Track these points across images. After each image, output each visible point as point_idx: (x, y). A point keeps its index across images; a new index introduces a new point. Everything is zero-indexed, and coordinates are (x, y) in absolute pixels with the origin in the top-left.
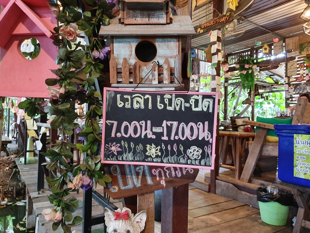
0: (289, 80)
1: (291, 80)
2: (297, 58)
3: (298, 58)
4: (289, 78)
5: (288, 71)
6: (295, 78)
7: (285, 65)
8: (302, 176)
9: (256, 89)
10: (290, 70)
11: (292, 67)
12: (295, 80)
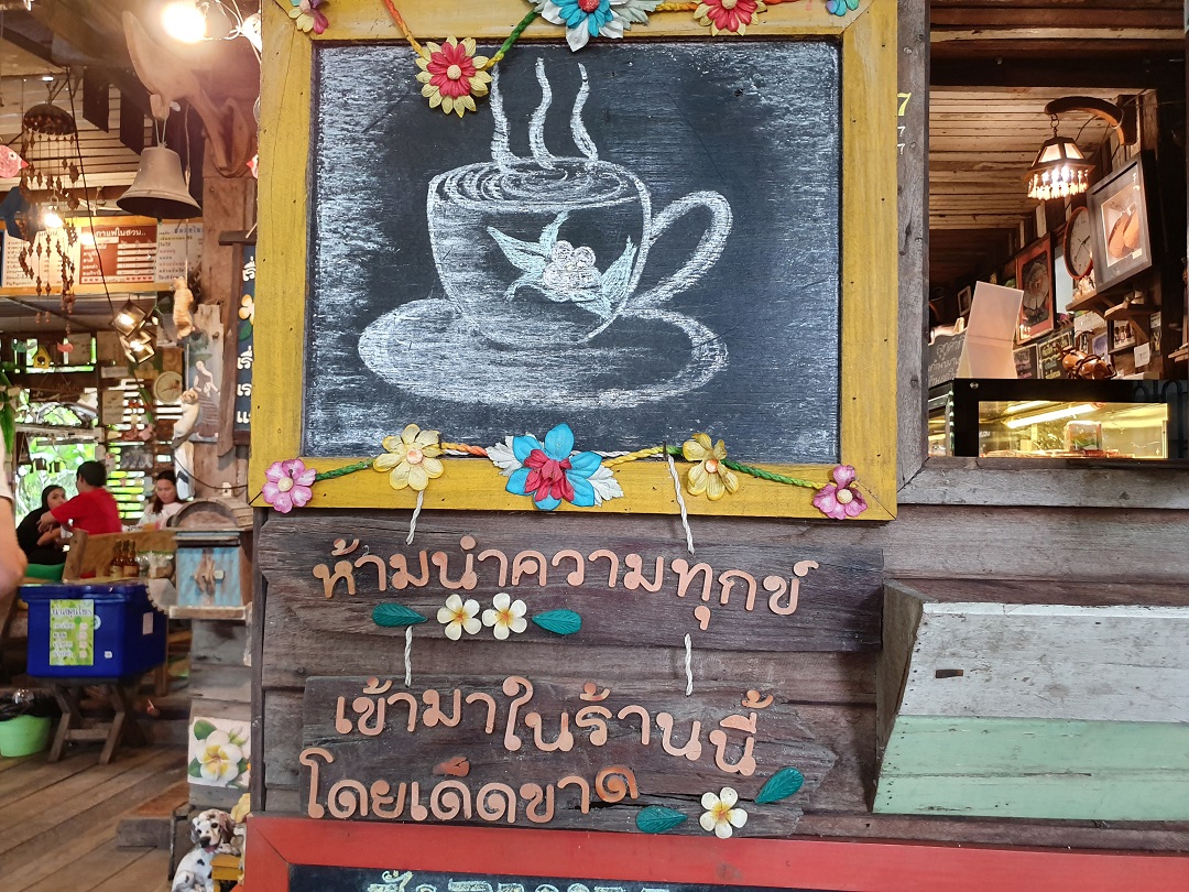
0: (106, 434)
1: (111, 435)
2: (123, 382)
3: (127, 384)
4: (106, 429)
5: (105, 411)
6: (120, 431)
7: (96, 395)
8: (61, 663)
9: (22, 446)
10: (110, 411)
11: (114, 404)
12: (120, 435)
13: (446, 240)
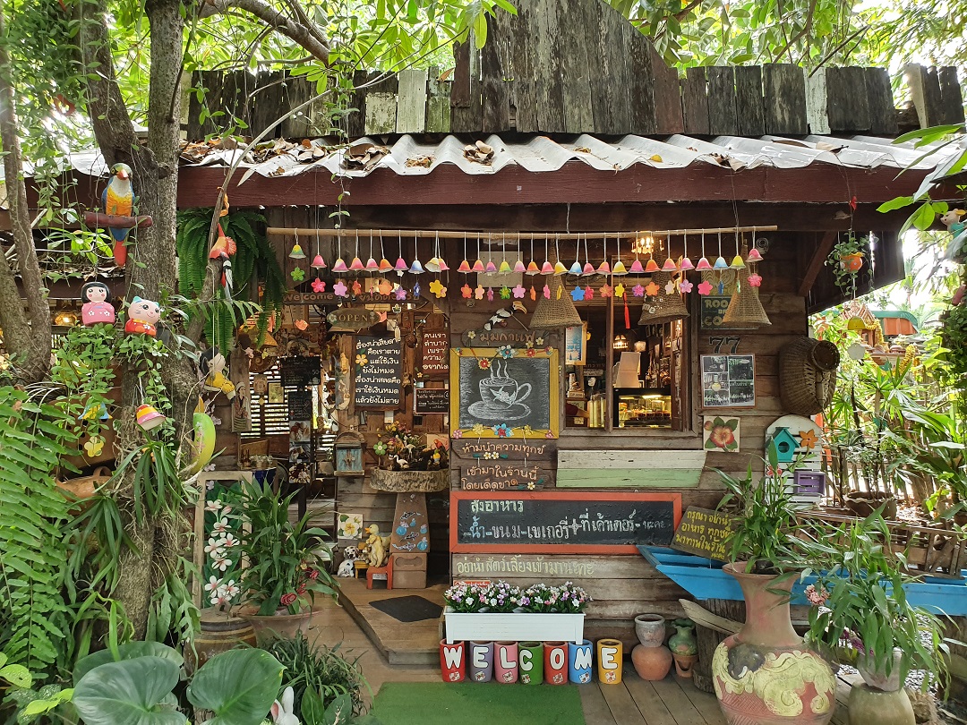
13: (483, 391)
